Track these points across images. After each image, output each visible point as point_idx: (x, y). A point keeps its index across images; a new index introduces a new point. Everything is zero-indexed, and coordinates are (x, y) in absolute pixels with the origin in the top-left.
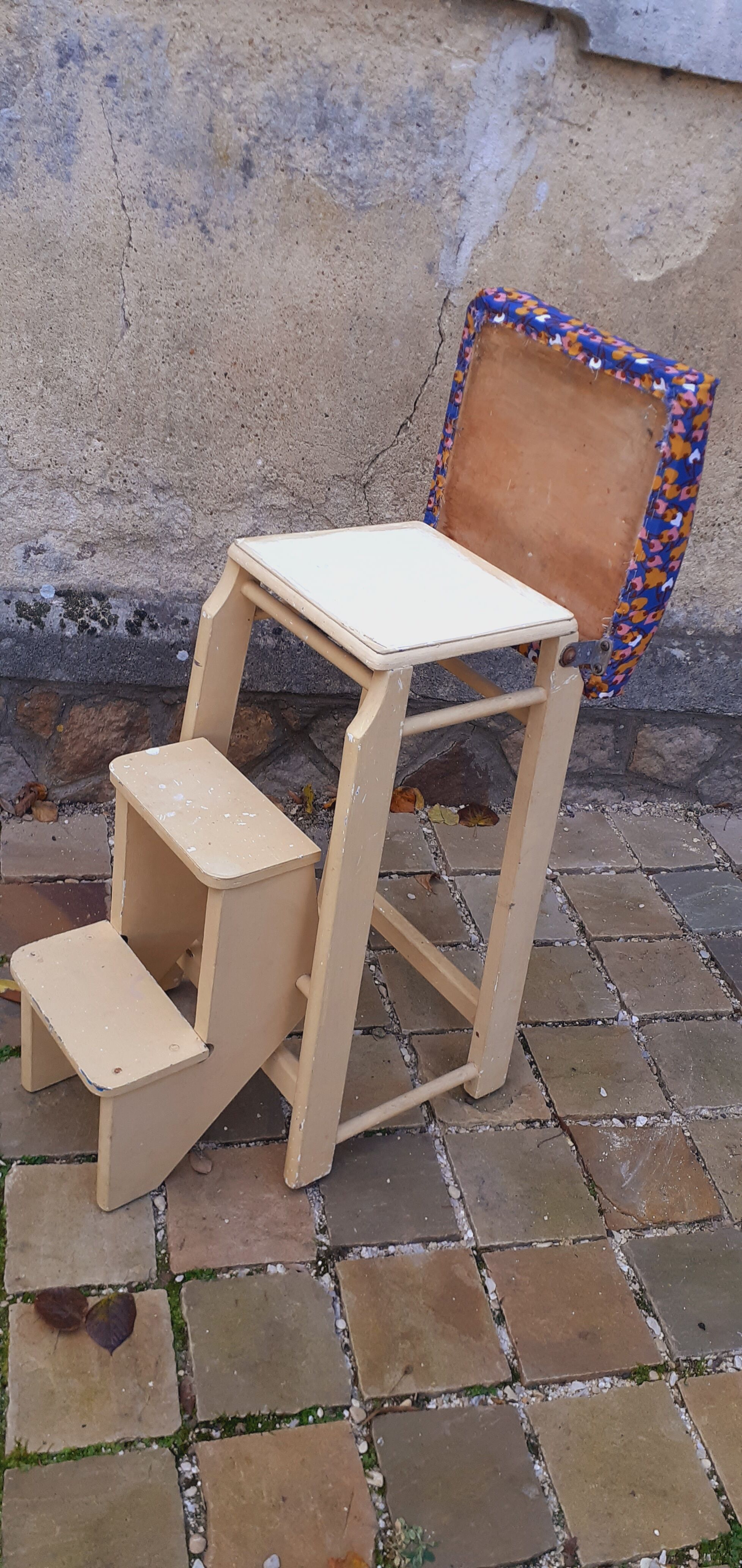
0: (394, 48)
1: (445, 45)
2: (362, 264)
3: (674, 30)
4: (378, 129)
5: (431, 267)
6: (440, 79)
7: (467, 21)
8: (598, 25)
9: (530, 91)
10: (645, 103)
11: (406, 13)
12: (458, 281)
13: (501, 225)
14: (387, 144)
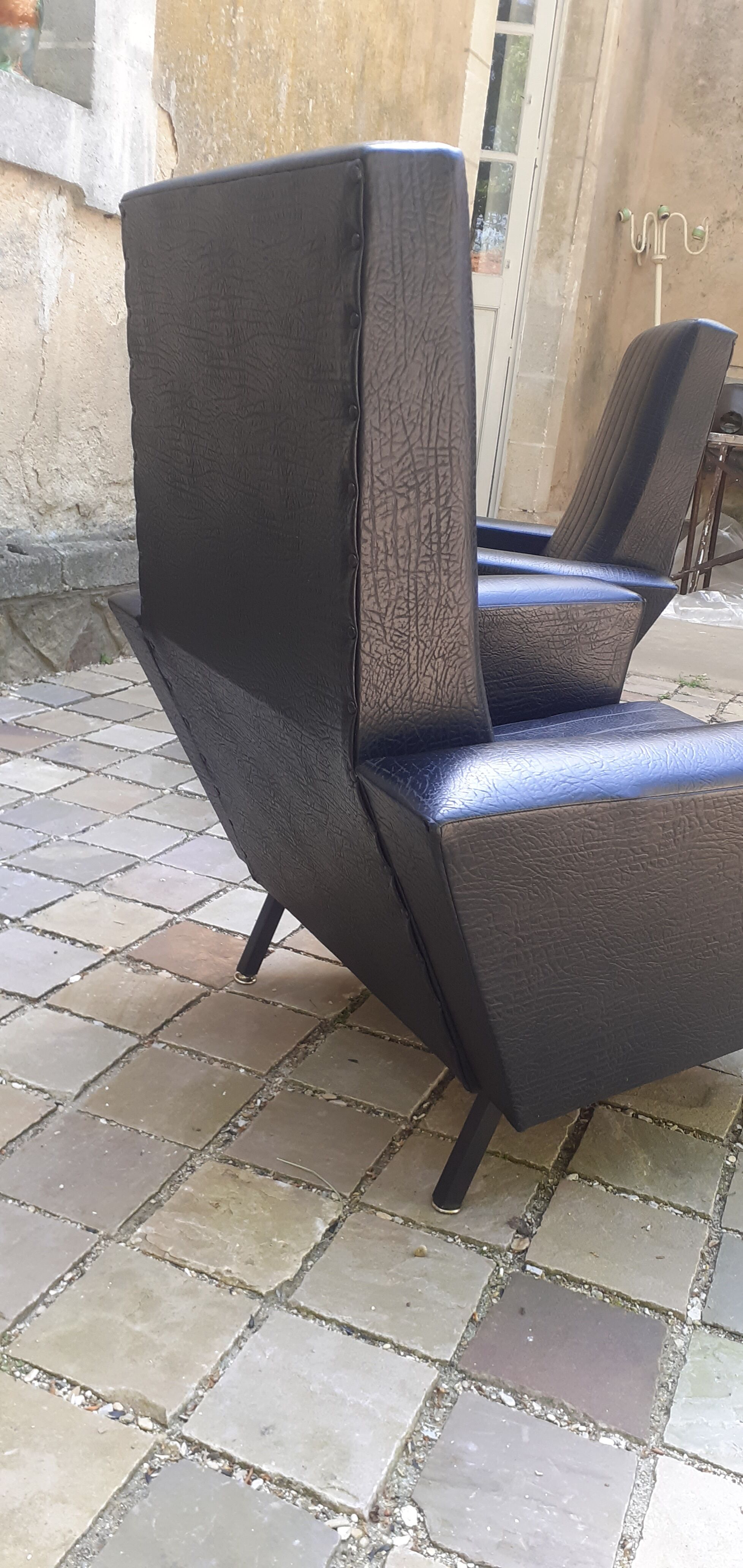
0: (7, 202)
1: (26, 200)
2: (8, 321)
3: (113, 196)
4: (6, 244)
5: (36, 321)
6: (27, 219)
7: (33, 189)
8: (88, 192)
9: (61, 225)
10: (100, 232)
11: (11, 183)
12: (48, 329)
13: (59, 297)
14: (10, 253)
